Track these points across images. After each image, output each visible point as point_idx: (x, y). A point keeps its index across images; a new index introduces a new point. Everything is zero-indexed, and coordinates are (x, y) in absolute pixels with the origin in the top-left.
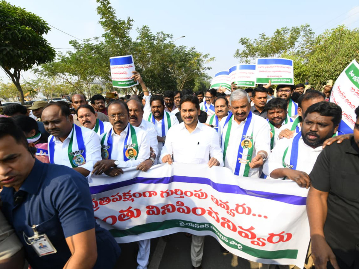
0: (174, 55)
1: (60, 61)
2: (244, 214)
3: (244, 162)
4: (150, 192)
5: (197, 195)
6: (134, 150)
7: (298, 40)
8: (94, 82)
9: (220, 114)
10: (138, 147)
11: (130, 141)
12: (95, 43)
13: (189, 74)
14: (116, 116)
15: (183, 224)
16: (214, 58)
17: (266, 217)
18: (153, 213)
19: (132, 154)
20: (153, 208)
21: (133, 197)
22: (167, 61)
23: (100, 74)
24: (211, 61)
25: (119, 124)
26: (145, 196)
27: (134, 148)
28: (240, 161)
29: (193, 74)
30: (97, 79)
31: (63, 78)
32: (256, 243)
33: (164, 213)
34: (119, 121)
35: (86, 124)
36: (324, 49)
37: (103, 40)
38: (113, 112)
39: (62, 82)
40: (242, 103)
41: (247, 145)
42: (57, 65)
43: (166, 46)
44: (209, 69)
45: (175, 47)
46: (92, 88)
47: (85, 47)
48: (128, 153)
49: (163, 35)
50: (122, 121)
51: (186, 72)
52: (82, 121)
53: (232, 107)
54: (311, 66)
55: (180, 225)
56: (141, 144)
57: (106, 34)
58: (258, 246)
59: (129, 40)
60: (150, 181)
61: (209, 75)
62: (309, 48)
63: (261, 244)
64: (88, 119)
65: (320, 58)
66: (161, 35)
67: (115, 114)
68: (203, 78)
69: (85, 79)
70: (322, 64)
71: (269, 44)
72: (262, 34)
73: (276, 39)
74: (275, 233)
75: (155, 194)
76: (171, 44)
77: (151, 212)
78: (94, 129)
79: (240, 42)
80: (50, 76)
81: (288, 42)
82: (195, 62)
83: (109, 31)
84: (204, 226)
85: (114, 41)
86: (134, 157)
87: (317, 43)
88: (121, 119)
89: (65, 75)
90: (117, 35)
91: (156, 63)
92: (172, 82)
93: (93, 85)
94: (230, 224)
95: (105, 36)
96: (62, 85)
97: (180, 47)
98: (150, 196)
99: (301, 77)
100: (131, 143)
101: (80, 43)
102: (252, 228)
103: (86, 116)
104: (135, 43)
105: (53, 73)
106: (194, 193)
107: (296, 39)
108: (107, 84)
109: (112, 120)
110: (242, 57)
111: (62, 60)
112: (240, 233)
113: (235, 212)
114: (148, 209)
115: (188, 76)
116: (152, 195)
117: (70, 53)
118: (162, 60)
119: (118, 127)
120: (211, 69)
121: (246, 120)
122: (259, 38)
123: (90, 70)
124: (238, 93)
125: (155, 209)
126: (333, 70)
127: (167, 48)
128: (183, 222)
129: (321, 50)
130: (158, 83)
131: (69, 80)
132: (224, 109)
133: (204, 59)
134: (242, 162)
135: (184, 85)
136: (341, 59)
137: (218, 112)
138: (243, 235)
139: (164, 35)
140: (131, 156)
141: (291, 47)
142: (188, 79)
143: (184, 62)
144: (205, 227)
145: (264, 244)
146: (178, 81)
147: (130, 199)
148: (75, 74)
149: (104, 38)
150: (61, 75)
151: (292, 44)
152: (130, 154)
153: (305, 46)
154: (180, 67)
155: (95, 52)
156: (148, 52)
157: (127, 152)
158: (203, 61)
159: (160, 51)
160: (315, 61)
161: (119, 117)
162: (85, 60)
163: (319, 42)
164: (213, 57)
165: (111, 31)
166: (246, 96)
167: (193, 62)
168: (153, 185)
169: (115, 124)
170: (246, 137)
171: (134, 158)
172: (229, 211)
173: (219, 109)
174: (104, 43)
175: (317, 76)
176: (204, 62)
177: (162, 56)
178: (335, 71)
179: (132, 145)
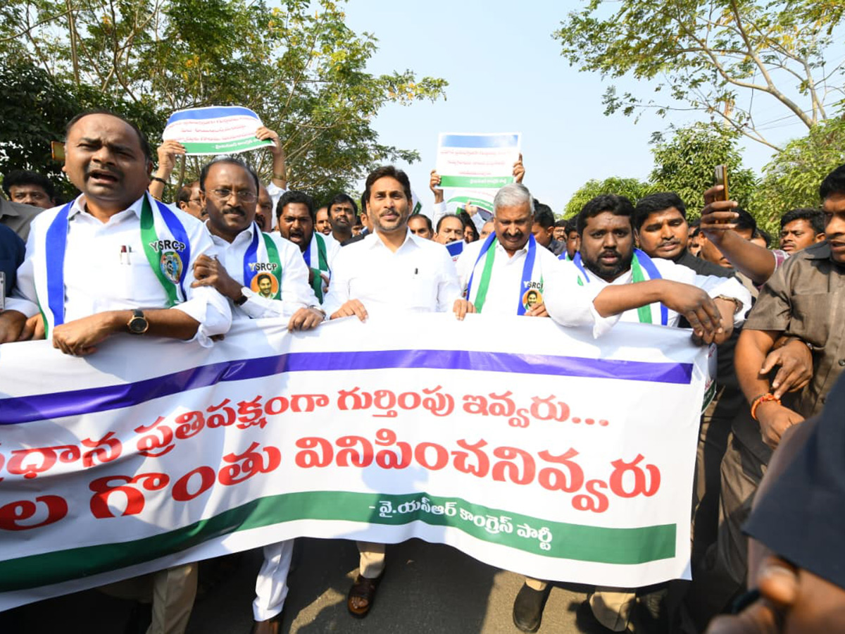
4: (309, 397)
5: (430, 404)
6: (273, 277)
11: (262, 253)
14: (233, 193)
15: (390, 508)
18: (315, 460)
19: (267, 287)
20: (316, 445)
21: (263, 415)
26: (296, 408)
27: (273, 272)
33: (342, 460)
34: (238, 209)
38: (226, 181)
41: (533, 301)
48: (259, 283)
55: (381, 515)
75: (322, 402)
77: (308, 459)
86: (273, 294)
98: (310, 408)
100: (267, 261)
106: (423, 396)
114: (300, 450)
116: (316, 407)
121: (527, 248)
125: (318, 449)
128: (389, 504)
140: (265, 293)
147: (257, 421)
152: (263, 287)
157: (255, 279)
161: (239, 197)
170: (532, 284)
179: (268, 265)
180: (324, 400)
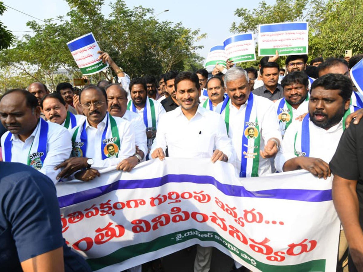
0: (156, 33)
1: (15, 47)
2: (255, 222)
3: (251, 157)
4: (135, 201)
5: (197, 198)
6: (115, 145)
7: (305, 7)
8: (59, 71)
9: (215, 98)
10: (119, 141)
11: (109, 134)
12: (59, 23)
13: (176, 56)
14: (92, 104)
15: (181, 237)
16: (206, 34)
17: (282, 223)
18: (142, 229)
19: (112, 150)
20: (141, 223)
21: (113, 209)
22: (148, 41)
23: (66, 60)
24: (202, 38)
25: (96, 114)
26: (129, 206)
27: (115, 143)
28: (245, 155)
29: (181, 55)
30: (62, 68)
31: (20, 68)
32: (273, 259)
33: (155, 227)
34: (95, 111)
35: (54, 118)
36: (337, 16)
37: (69, 19)
38: (87, 99)
39: (18, 73)
40: (240, 84)
41: (252, 133)
42: (13, 52)
43: (146, 23)
44: (200, 47)
45: (157, 23)
46: (56, 78)
47: (47, 29)
48: (108, 149)
49: (141, 10)
50: (99, 110)
51: (172, 53)
52: (49, 114)
53: (228, 89)
54: (324, 37)
56: (123, 136)
57: (71, 12)
58: (276, 261)
59: (101, 18)
60: (136, 184)
61: (201, 56)
62: (319, 16)
63: (279, 258)
64: (57, 113)
65: (334, 26)
66: (139, 10)
67: (90, 102)
68: (193, 59)
69: (47, 68)
70: (336, 34)
71: (272, 15)
72: (262, 3)
73: (279, 8)
74: (295, 243)
76: (152, 20)
77: (138, 229)
78: (64, 124)
79: (236, 14)
80: (3, 66)
81: (294, 11)
82: (183, 40)
83: (75, 9)
84: (206, 235)
85: (83, 20)
86: (116, 154)
87: (328, 10)
88: (98, 108)
89: (22, 64)
90: (86, 13)
91: (135, 43)
92: (156, 66)
93: (56, 75)
94: (239, 234)
95: (71, 15)
96: (18, 78)
97: (163, 23)
98: (136, 206)
99: (313, 51)
100: (111, 137)
101: (40, 24)
102: (266, 240)
103: (54, 108)
104: (108, 22)
105: (7, 62)
107: (303, 6)
108: (75, 72)
109: (87, 109)
110: (240, 31)
111: (18, 46)
112: (252, 247)
113: (244, 221)
114: (134, 225)
115: (175, 58)
116: (139, 205)
117: (27, 37)
118: (142, 39)
119: (93, 119)
120: (204, 47)
121: (247, 102)
122: (259, 7)
123: (53, 57)
124: (233, 71)
125: (143, 225)
126: (349, 40)
127: (147, 25)
129: (334, 18)
130: (138, 68)
131: (27, 70)
132: (219, 91)
133: (194, 36)
134: (249, 157)
135: (171, 69)
136: (358, 26)
137: (212, 96)
138: (256, 249)
139: (144, 9)
140: (112, 154)
141: (298, 16)
142: (175, 61)
143: (170, 41)
144: (208, 236)
145: (283, 259)
146: (163, 65)
147: (110, 212)
148: (34, 63)
149: (70, 17)
150: (17, 64)
151: (299, 12)
152: (110, 151)
153: (315, 15)
154: (165, 48)
155: (59, 35)
156: (125, 31)
157: (105, 148)
158: (192, 38)
159: (139, 29)
160: (328, 31)
161: (95, 106)
162: (47, 45)
163: (331, 8)
164: (204, 33)
165: (78, 8)
166: (244, 74)
167: (180, 40)
168: (139, 190)
169: (90, 114)
170: (250, 124)
171: (114, 156)
172: (237, 219)
173: (214, 91)
174: (70, 23)
175: (332, 49)
176: (194, 40)
177: (143, 34)
178: (353, 41)
179: (112, 139)
180: (143, 202)
